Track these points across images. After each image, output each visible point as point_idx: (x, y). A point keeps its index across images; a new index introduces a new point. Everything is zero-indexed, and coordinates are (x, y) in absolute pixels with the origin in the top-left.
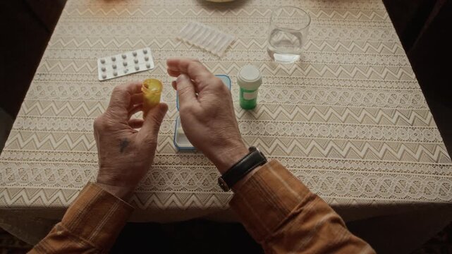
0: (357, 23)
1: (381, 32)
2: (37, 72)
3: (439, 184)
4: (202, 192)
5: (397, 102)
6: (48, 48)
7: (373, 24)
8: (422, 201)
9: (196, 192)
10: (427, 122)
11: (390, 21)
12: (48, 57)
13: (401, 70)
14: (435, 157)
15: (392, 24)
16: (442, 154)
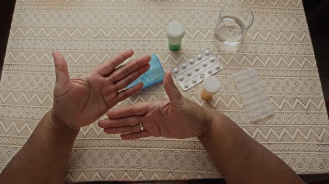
0: (274, 11)
1: (294, 20)
2: (5, 63)
3: (320, 159)
4: (146, 170)
5: (298, 90)
6: (10, 37)
7: (287, 12)
8: (306, 173)
9: (143, 170)
10: (319, 107)
11: (303, 8)
12: (12, 47)
13: (306, 59)
14: (320, 138)
15: (303, 12)
16: (326, 135)
